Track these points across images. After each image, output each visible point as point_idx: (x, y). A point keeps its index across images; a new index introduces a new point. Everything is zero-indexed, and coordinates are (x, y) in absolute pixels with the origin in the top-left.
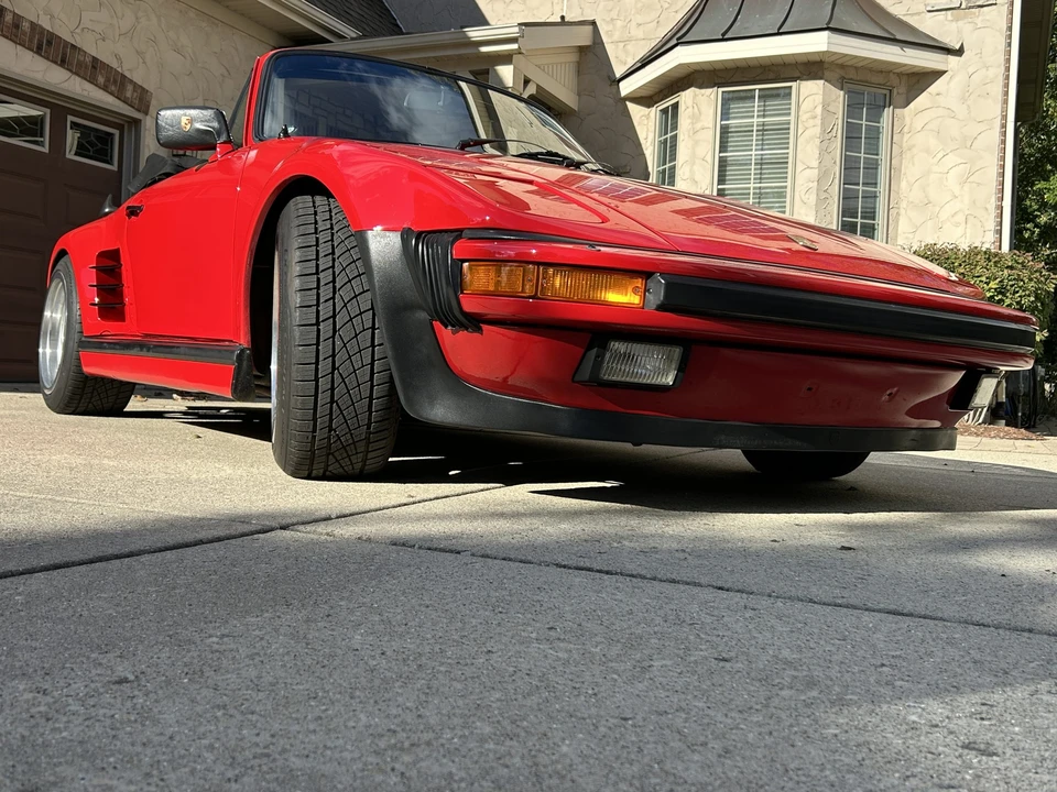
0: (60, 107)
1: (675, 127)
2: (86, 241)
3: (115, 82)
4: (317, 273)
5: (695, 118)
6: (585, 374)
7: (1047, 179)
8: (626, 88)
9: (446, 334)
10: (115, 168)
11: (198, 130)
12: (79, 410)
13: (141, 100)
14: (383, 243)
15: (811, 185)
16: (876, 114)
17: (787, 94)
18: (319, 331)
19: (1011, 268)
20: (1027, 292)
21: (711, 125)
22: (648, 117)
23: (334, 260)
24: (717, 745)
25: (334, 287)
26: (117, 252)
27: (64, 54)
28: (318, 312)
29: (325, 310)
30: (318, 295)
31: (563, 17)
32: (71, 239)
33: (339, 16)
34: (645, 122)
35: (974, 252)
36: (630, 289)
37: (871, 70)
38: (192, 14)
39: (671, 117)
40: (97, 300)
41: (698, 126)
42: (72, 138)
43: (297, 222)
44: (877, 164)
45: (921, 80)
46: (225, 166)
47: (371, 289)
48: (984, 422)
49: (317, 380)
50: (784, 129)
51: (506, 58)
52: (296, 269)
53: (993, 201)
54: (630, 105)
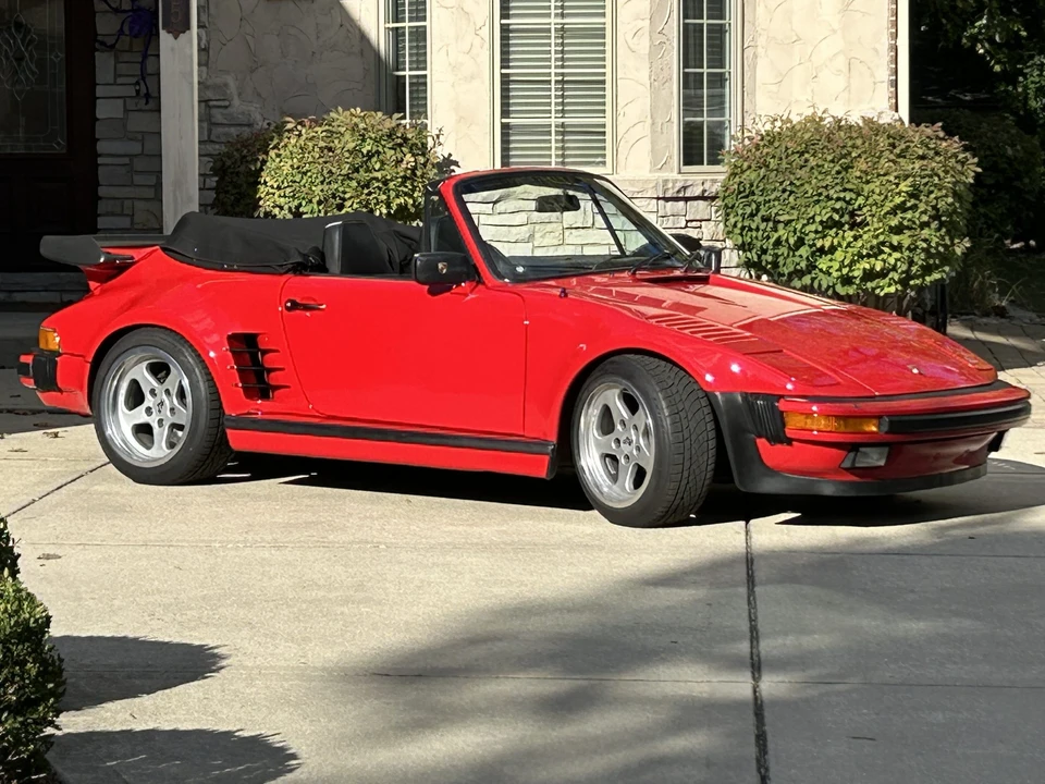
6: (847, 464)
9: (765, 444)
20: (944, 192)
36: (873, 424)
53: (885, 41)
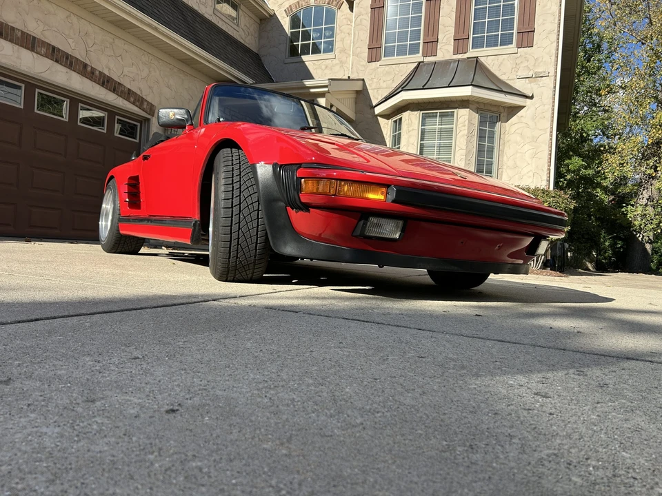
0: (112, 111)
1: (400, 129)
2: (123, 172)
3: (139, 101)
4: (232, 184)
5: (409, 125)
6: (358, 232)
7: (570, 159)
8: (378, 110)
9: (293, 213)
10: (137, 141)
11: (178, 119)
12: (119, 251)
13: (151, 109)
14: (264, 170)
15: (462, 157)
16: (493, 124)
17: (452, 114)
18: (232, 211)
19: (554, 197)
21: (417, 128)
22: (387, 124)
23: (240, 178)
24: (420, 390)
25: (240, 191)
26: (137, 177)
27: (115, 87)
28: (232, 202)
29: (236, 201)
30: (233, 194)
31: (349, 77)
32: (116, 171)
33: (245, 73)
34: (386, 126)
35: (537, 189)
36: (380, 193)
37: (491, 105)
38: (175, 70)
39: (398, 123)
40: (127, 200)
41: (410, 129)
42: (117, 127)
43: (223, 160)
44: (493, 148)
45: (514, 110)
46: (190, 136)
47: (258, 192)
48: (540, 268)
49: (231, 234)
50: (451, 131)
51: (322, 95)
52: (223, 182)
53: (546, 167)
54: (379, 119)
